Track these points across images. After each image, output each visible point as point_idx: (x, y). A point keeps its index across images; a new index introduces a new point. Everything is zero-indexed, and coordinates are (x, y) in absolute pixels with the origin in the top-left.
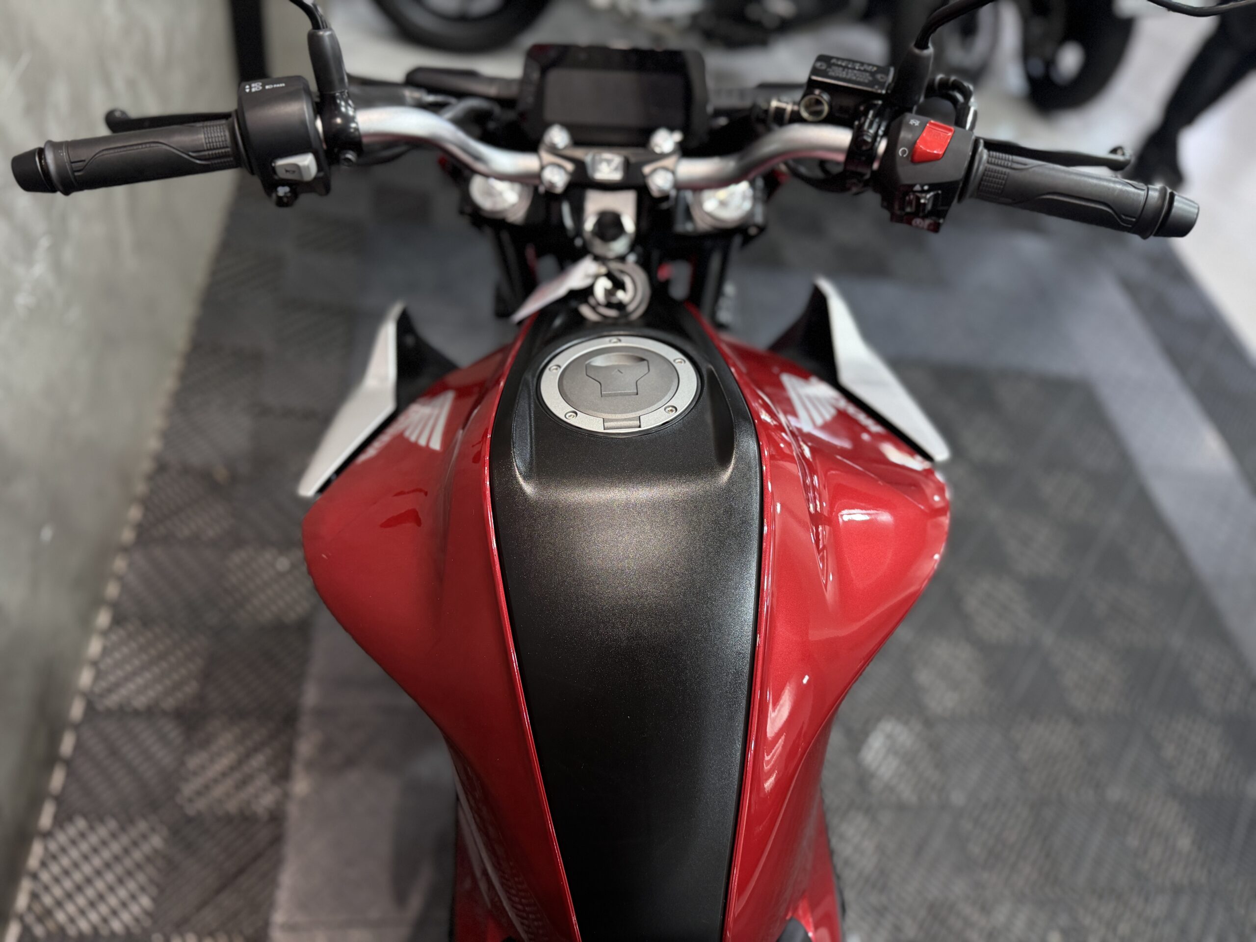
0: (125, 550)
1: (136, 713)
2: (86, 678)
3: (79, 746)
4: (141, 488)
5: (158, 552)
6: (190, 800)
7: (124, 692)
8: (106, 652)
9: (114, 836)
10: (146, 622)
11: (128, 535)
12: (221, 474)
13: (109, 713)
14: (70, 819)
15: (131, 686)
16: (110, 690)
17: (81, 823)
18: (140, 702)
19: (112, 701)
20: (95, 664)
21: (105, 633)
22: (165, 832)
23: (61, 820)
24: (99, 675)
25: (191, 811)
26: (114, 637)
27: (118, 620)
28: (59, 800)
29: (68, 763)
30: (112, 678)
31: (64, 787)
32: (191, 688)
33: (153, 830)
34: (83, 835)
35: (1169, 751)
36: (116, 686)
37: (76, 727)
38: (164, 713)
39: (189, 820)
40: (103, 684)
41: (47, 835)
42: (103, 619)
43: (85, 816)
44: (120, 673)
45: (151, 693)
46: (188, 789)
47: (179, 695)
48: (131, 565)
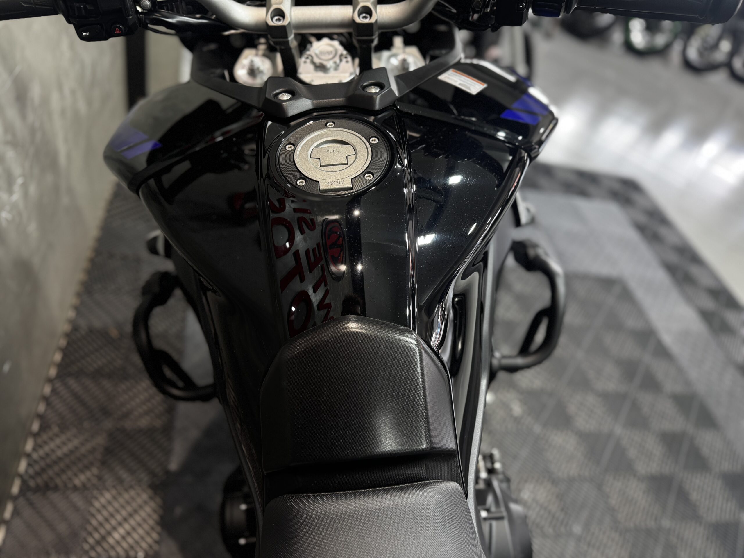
0: (50, 381)
2: (23, 466)
3: (16, 512)
4: (61, 342)
5: (72, 382)
6: (93, 547)
7: (47, 475)
8: (36, 448)
10: (63, 428)
11: (53, 372)
12: (114, 333)
13: (37, 488)
21: (35, 435)
24: (31, 464)
26: (41, 438)
27: (44, 427)
29: (8, 523)
37: (14, 499)
42: (35, 425)
48: (54, 391)
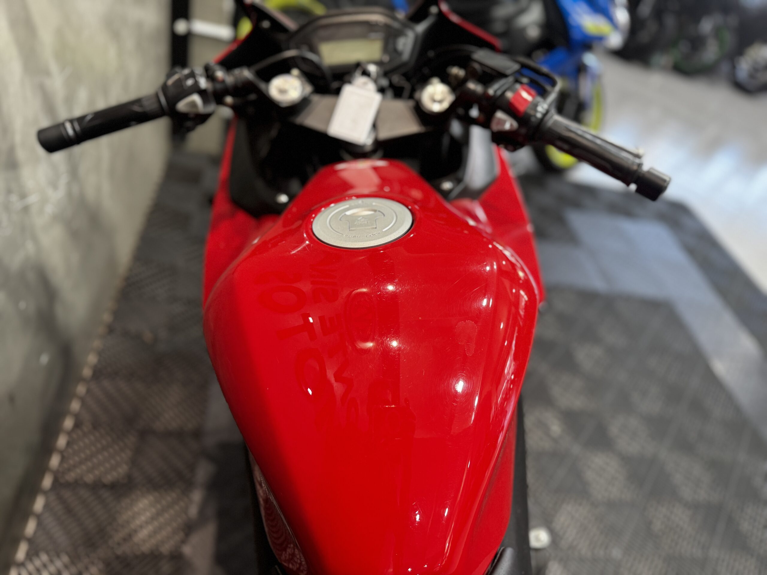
0: (86, 381)
1: (86, 485)
2: (55, 462)
3: (46, 506)
4: (97, 343)
5: (106, 384)
6: (119, 544)
7: (78, 471)
8: (69, 444)
9: (66, 567)
10: (96, 425)
11: (88, 373)
12: (148, 337)
13: (68, 485)
14: (37, 554)
15: (84, 467)
16: (69, 470)
17: (44, 557)
18: (89, 478)
19: (71, 477)
20: (61, 452)
21: (69, 433)
22: (101, 566)
23: (31, 555)
24: (63, 459)
25: (119, 552)
26: (74, 436)
27: (77, 425)
28: (30, 541)
29: (38, 517)
30: (71, 462)
31: (35, 533)
32: (123, 470)
33: (93, 563)
34: (45, 566)
35: (745, 526)
36: (75, 466)
38: (105, 486)
39: (118, 557)
40: (65, 466)
41: (22, 565)
42: (68, 423)
43: (47, 553)
44: (77, 459)
45: (97, 472)
46: (118, 537)
47: (115, 474)
48: (88, 391)
